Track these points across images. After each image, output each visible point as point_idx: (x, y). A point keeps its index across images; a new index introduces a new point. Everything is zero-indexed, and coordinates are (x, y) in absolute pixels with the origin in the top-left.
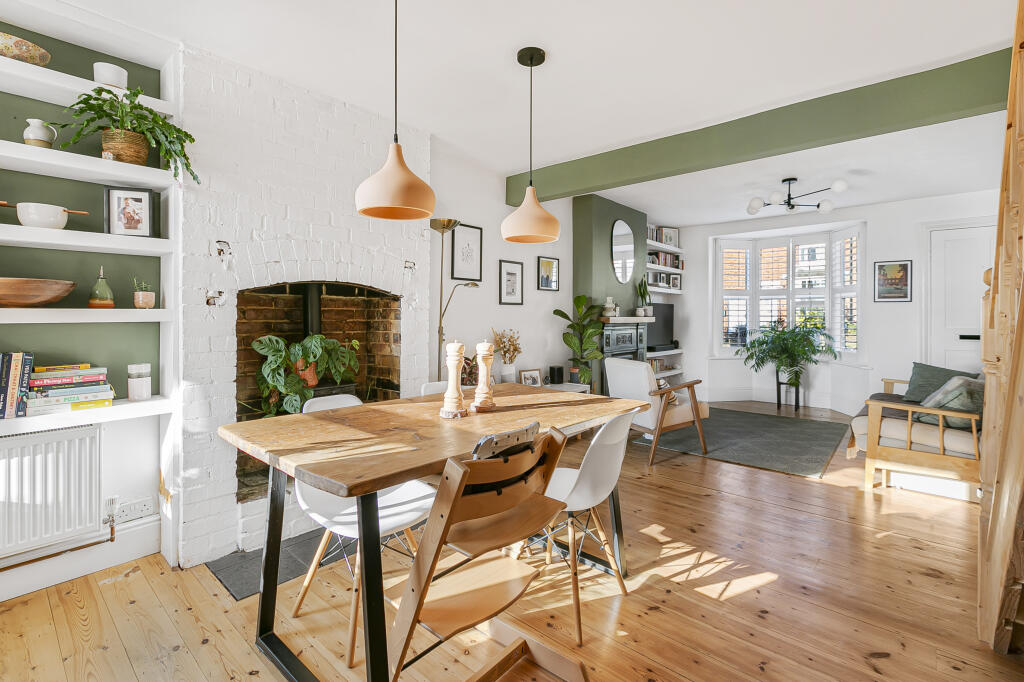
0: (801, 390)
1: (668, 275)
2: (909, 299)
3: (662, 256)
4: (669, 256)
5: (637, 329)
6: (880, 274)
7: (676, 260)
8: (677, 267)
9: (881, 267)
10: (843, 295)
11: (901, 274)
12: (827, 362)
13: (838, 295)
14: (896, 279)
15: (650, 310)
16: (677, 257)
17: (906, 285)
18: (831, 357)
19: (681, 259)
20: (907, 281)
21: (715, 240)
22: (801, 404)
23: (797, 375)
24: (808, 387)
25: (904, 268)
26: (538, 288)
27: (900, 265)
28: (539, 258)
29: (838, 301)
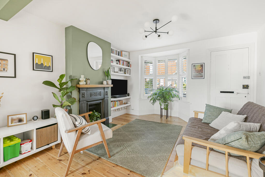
0: (169, 110)
1: (125, 69)
2: (203, 78)
3: (121, 62)
4: (125, 62)
5: (104, 89)
6: (194, 68)
7: (128, 64)
8: (129, 66)
9: (194, 66)
10: (182, 77)
11: (201, 68)
12: (177, 101)
13: (181, 77)
14: (199, 70)
15: (110, 82)
16: (129, 63)
17: (202, 72)
18: (178, 99)
19: (130, 63)
20: (203, 71)
21: (142, 57)
22: (169, 115)
23: (167, 106)
24: (171, 109)
25: (202, 66)
26: (34, 70)
27: (201, 65)
28: (33, 53)
29: (181, 79)
